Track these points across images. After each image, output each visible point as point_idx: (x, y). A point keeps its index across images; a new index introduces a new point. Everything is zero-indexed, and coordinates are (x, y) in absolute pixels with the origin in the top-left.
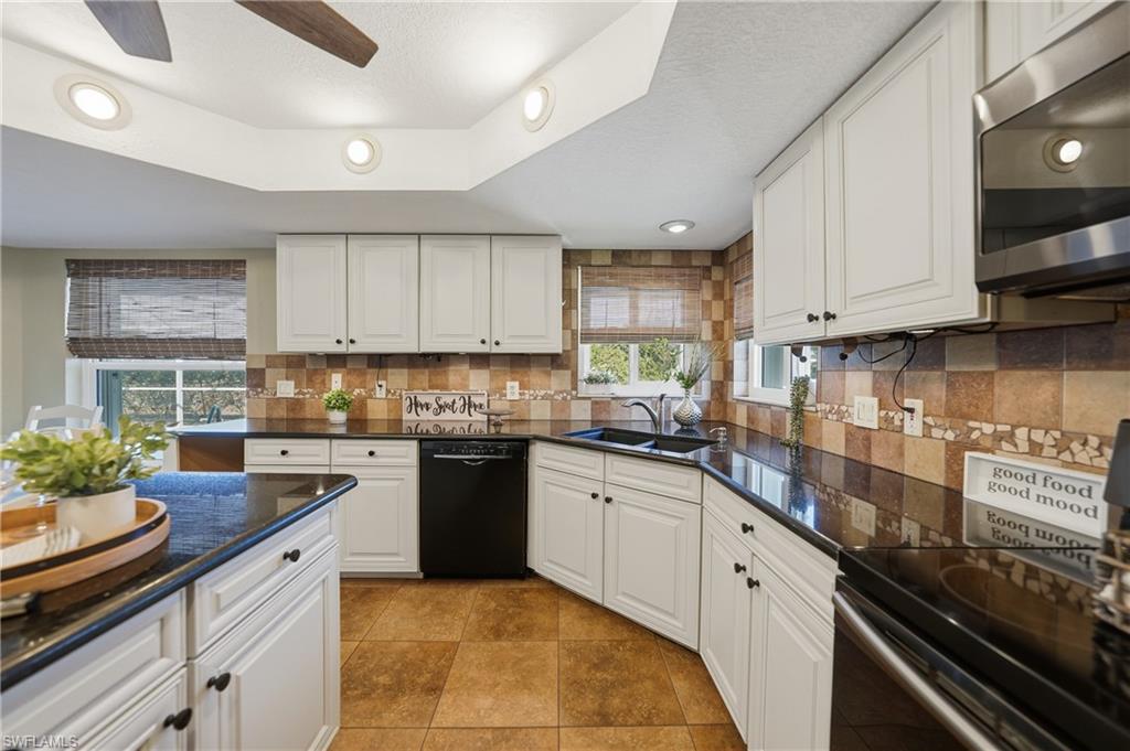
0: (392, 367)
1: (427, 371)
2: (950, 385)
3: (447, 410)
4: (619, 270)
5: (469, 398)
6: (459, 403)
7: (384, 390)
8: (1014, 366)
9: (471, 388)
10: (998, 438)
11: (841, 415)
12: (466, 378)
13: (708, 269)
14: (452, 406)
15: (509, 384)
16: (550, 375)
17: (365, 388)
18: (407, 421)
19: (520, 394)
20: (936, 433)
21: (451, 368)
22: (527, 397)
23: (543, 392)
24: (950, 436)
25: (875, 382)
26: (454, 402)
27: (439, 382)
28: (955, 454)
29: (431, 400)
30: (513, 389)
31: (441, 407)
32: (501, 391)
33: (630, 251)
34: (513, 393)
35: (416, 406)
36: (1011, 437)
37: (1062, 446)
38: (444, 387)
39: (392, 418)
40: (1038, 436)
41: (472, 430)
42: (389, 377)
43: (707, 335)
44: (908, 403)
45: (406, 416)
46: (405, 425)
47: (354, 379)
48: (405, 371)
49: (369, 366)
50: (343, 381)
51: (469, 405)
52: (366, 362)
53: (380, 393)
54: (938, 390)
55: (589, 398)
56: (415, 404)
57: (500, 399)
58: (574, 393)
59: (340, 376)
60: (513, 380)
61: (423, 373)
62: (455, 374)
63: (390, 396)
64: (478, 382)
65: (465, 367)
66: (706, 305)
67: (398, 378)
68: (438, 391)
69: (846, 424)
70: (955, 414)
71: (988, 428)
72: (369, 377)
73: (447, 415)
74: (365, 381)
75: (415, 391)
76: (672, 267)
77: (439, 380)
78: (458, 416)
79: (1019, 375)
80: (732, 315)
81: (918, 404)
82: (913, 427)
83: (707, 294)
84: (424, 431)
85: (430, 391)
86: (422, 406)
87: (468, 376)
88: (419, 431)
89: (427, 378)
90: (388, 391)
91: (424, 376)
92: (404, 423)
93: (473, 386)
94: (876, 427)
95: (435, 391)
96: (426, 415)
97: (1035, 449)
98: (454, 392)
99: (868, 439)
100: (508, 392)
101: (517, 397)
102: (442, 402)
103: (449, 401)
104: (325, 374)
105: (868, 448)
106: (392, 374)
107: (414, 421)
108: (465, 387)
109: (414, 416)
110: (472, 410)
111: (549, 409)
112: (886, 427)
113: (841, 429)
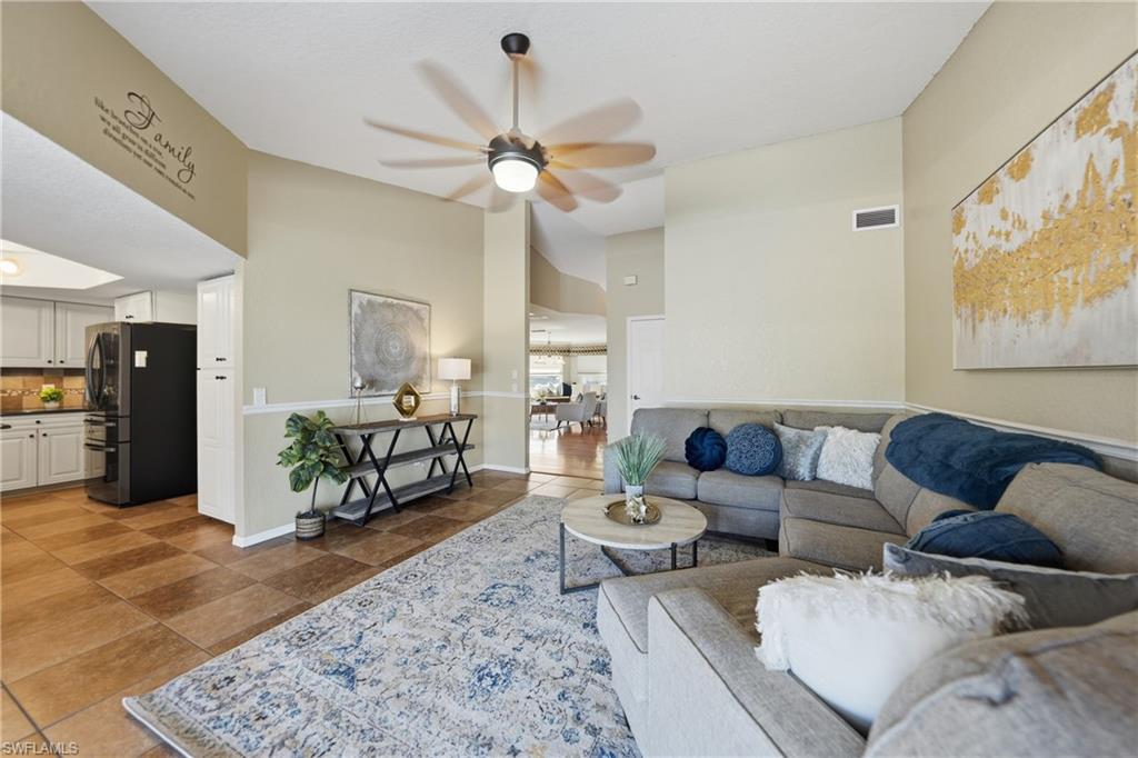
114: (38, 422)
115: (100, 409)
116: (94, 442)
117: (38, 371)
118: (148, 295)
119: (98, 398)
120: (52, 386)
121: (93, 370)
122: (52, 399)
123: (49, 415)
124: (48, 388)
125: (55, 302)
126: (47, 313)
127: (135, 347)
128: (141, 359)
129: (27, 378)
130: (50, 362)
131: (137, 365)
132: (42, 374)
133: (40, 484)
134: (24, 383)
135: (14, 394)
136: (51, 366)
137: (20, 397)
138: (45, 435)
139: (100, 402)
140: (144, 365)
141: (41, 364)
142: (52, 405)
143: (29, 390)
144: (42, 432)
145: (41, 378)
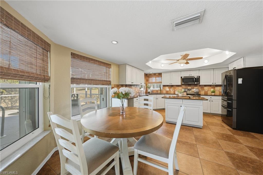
2: (174, 88)
10: (177, 90)
24: (174, 90)
79: (178, 87)
80: (148, 81)
81: (172, 89)
105: (168, 92)
112: (170, 90)
113: (165, 91)
114: (211, 98)
115: (226, 96)
116: (224, 105)
117: (210, 86)
118: (242, 59)
119: (226, 93)
120: (213, 89)
121: (224, 85)
122: (213, 92)
123: (213, 96)
124: (212, 90)
125: (214, 69)
126: (212, 71)
127: (238, 77)
128: (240, 81)
129: (209, 87)
131: (239, 83)
132: (211, 86)
133: (211, 113)
134: (208, 88)
135: (206, 91)
136: (213, 84)
137: (207, 91)
138: (212, 101)
139: (226, 94)
140: (241, 83)
141: (211, 84)
142: (213, 94)
143: (209, 90)
144: (212, 100)
145: (211, 87)
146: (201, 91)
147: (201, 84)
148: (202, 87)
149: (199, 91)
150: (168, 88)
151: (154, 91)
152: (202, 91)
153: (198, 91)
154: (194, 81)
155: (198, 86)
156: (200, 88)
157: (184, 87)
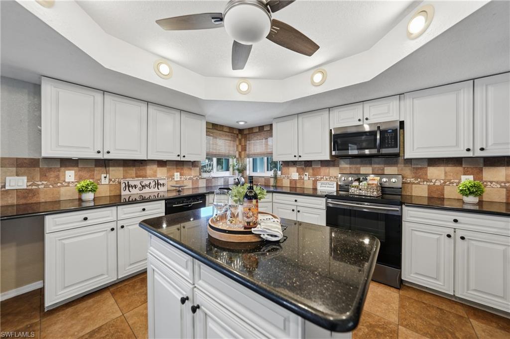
0: (112, 166)
1: (134, 169)
2: (313, 170)
3: (146, 188)
4: (215, 131)
5: (158, 181)
6: (153, 184)
7: (107, 180)
8: (323, 166)
9: (158, 176)
10: (321, 178)
11: (288, 178)
12: (155, 172)
13: (237, 134)
14: (149, 186)
15: (176, 174)
16: (191, 169)
17: (93, 179)
18: (124, 195)
19: (180, 178)
20: (311, 179)
21: (148, 167)
22: (183, 179)
23: (189, 177)
24: (313, 179)
25: (297, 170)
26: (150, 183)
27: (141, 174)
28: (315, 182)
29: (137, 183)
30: (177, 176)
31: (143, 186)
32: (172, 177)
33: (217, 125)
34: (177, 178)
35: (129, 187)
36: (323, 178)
37: (330, 179)
38: (145, 176)
39: (112, 194)
40: (327, 177)
41: (159, 196)
42: (110, 172)
43: (237, 156)
44: (306, 173)
45: (123, 193)
46: (122, 198)
47: (83, 173)
48: (121, 169)
49: (96, 166)
50: (75, 175)
51: (158, 184)
52: (94, 163)
53: (104, 181)
54: (311, 171)
55: (205, 178)
56: (129, 186)
57: (171, 181)
58: (200, 176)
59: (73, 172)
60: (177, 172)
61: (132, 170)
62: (150, 169)
63: (111, 183)
64: (161, 173)
65: (155, 167)
66: (237, 146)
67: (117, 173)
68: (141, 179)
69: (290, 179)
70: (314, 175)
71: (320, 177)
72: (96, 172)
73: (147, 190)
74: (93, 175)
75: (127, 179)
76: (229, 132)
77: (141, 173)
78: (152, 190)
79: (324, 168)
80: (245, 150)
81: (307, 174)
82: (306, 178)
83: (237, 143)
84: (134, 199)
85: (137, 179)
86: (132, 187)
87: (156, 170)
88: (130, 200)
89: (135, 172)
90: (110, 180)
91: (132, 171)
92: (122, 196)
93: (159, 175)
94: (298, 179)
95: (139, 179)
96: (134, 191)
97: (326, 179)
98: (149, 178)
99: (296, 182)
100: (175, 177)
101: (179, 179)
102: (143, 184)
103: (147, 183)
104: (59, 171)
105: (296, 184)
106: (112, 171)
107: (128, 195)
108: (155, 176)
109: (127, 192)
110: (159, 186)
111: (191, 183)
112: (301, 179)
113: (289, 181)
114: (456, 221)
117: (456, 161)
120: (471, 178)
122: (471, 193)
123: (467, 214)
124: (467, 180)
129: (449, 169)
130: (468, 150)
132: (460, 165)
133: (457, 295)
134: (446, 173)
135: (438, 183)
136: (470, 154)
137: (442, 186)
138: (463, 238)
141: (460, 153)
142: (472, 199)
143: (449, 181)
144: (460, 233)
145: (459, 169)
146: (414, 183)
147: (408, 155)
148: (417, 169)
149: (403, 183)
150: (297, 171)
151: (260, 179)
152: (418, 183)
153: (400, 185)
154: (378, 141)
155: (401, 166)
156: (407, 171)
157: (348, 166)
